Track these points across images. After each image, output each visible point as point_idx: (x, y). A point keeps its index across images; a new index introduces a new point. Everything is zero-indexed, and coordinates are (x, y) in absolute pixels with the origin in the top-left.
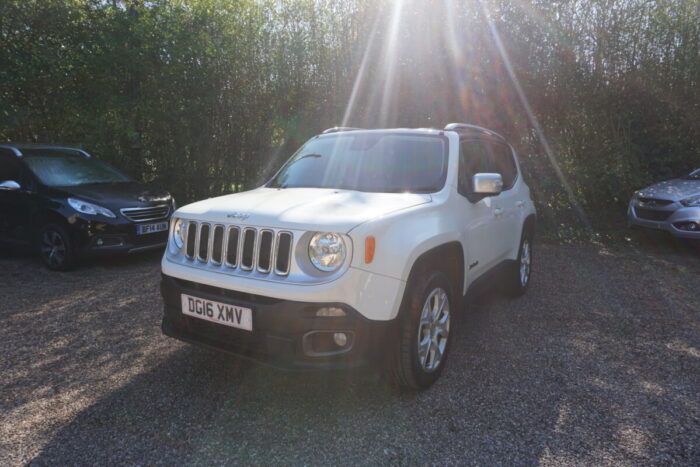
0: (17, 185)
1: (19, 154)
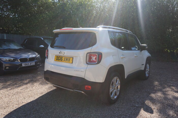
0: (43, 46)
1: (43, 39)
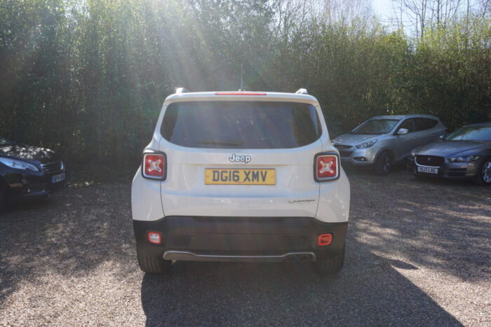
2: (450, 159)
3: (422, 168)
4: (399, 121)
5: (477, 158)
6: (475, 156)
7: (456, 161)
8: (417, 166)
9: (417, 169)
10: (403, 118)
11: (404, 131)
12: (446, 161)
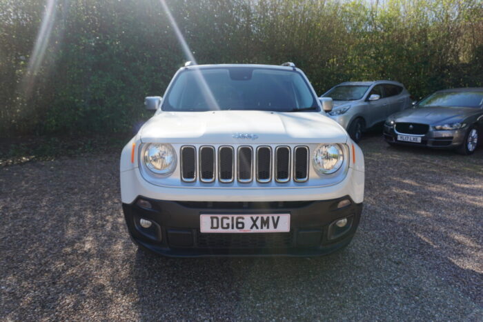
2: (434, 127)
3: (402, 137)
4: (369, 86)
5: (464, 125)
6: (462, 124)
7: (441, 129)
8: (397, 135)
9: (396, 138)
10: (372, 84)
11: (375, 97)
12: (431, 129)
